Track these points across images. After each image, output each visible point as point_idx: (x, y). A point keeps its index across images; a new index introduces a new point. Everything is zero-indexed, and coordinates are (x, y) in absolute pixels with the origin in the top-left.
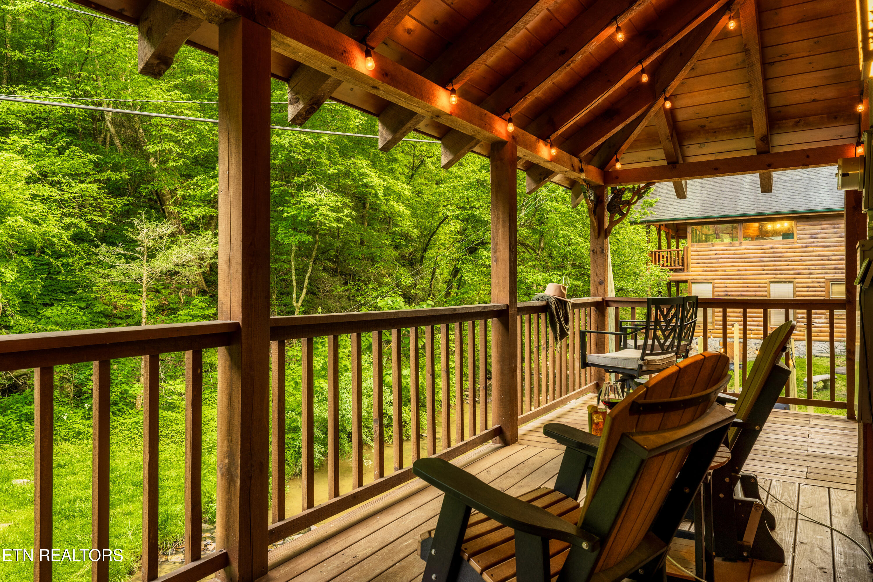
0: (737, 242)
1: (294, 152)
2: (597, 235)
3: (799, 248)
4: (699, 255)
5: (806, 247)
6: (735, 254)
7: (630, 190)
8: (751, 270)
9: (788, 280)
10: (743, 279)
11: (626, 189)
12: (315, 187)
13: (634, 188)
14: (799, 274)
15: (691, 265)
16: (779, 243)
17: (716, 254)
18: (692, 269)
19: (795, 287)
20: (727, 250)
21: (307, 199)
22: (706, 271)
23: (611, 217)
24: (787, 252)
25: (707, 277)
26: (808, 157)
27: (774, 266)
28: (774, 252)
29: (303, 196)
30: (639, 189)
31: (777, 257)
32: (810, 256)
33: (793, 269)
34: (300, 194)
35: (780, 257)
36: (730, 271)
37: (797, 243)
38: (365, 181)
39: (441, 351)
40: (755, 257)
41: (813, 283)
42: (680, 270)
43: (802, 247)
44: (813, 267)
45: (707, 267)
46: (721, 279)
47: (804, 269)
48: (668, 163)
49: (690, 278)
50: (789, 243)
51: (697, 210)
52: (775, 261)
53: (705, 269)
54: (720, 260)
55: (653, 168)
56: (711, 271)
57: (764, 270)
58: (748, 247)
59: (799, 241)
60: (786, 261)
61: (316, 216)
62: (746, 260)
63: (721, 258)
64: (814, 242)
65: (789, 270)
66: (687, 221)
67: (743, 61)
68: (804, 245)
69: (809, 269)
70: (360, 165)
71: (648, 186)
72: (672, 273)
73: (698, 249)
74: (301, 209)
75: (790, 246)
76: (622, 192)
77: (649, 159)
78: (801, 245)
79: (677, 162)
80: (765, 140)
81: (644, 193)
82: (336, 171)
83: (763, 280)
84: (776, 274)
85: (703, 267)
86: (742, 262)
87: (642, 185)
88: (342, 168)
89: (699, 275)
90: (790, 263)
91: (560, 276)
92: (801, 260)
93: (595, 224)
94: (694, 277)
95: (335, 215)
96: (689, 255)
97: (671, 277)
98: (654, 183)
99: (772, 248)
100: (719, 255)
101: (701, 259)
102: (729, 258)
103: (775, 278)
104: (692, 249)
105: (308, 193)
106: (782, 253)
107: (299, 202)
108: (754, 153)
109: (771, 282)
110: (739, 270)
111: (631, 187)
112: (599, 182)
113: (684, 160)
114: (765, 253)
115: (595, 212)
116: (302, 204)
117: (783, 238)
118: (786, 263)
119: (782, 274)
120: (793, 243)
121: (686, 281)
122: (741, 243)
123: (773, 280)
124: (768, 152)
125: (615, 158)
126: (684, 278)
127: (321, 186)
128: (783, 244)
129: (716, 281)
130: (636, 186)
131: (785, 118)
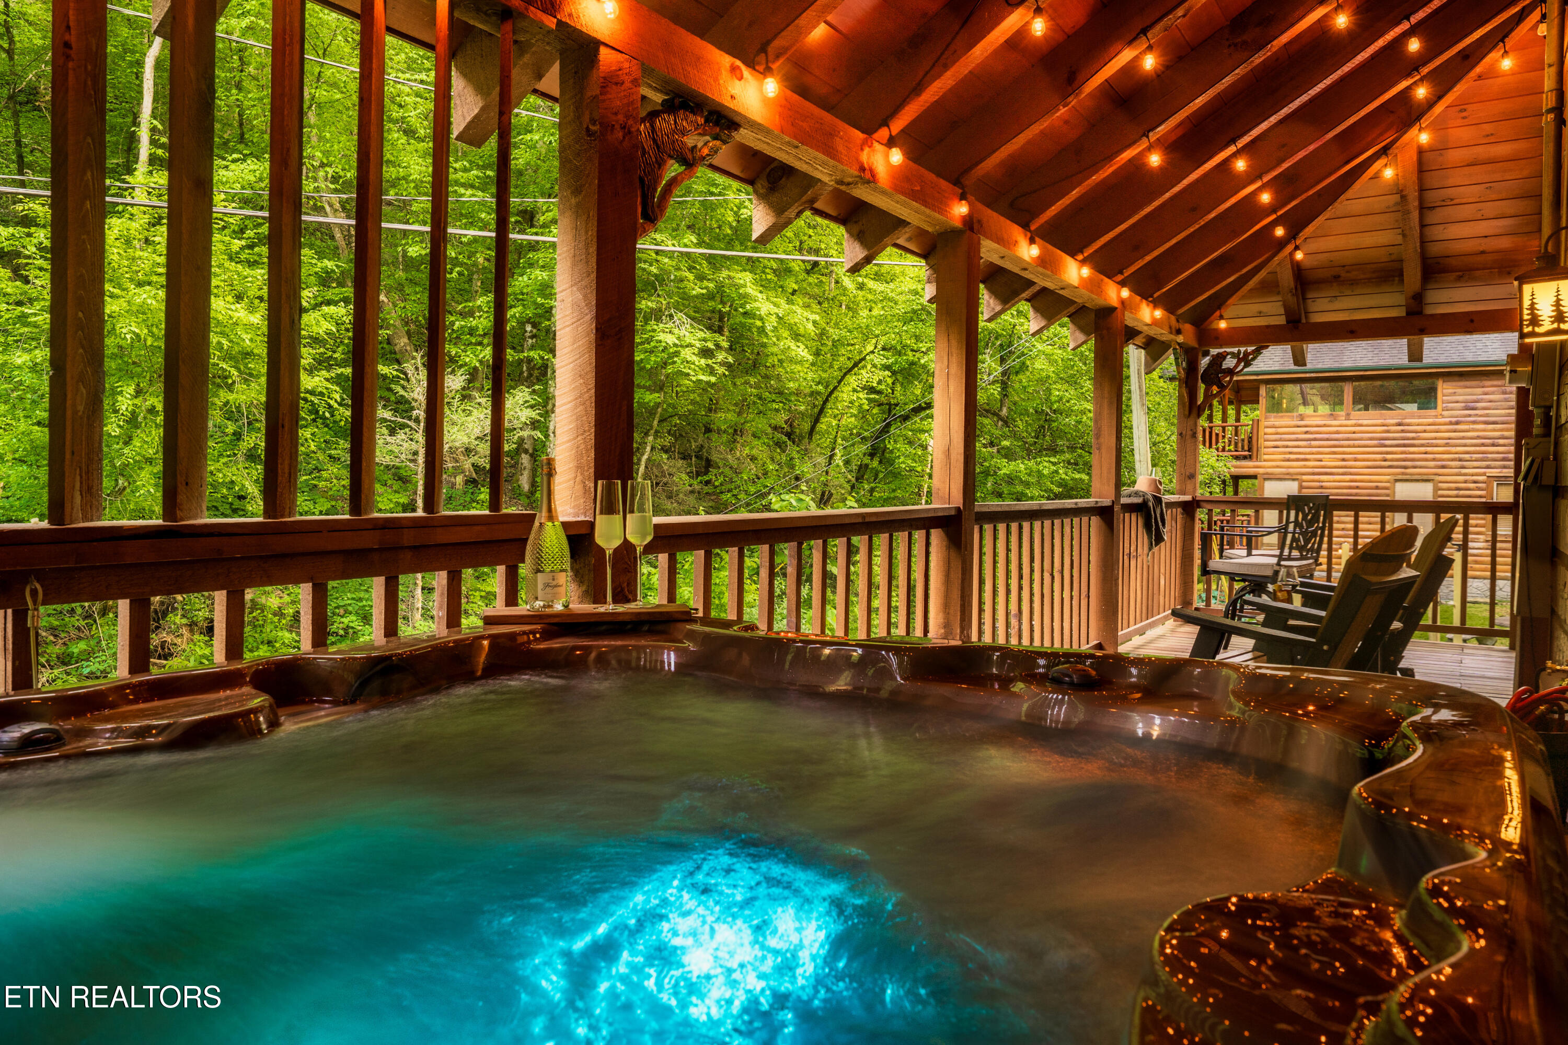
0: (1343, 413)
1: (645, 262)
2: (1187, 413)
3: (1445, 424)
4: (1277, 434)
5: (1457, 423)
6: (1338, 432)
7: (1233, 355)
8: (1364, 460)
9: (1425, 477)
10: (1351, 474)
11: (1228, 354)
12: (671, 316)
13: (1239, 352)
14: (1443, 467)
15: (1263, 450)
16: (1413, 417)
17: (1306, 433)
18: (1266, 457)
19: (1436, 489)
20: (1325, 426)
21: (661, 336)
22: (1288, 460)
23: (1206, 391)
24: (1425, 431)
25: (1291, 470)
26: (1472, 321)
27: (1402, 453)
28: (1403, 431)
29: (654, 331)
30: (1246, 354)
31: (1408, 439)
32: (1463, 438)
33: (1434, 460)
34: (649, 328)
35: (1413, 439)
36: (1329, 461)
37: (1443, 417)
38: (748, 307)
39: (860, 584)
40: (1371, 439)
41: (1466, 482)
42: (1245, 458)
43: (1451, 423)
44: (1467, 456)
45: (1290, 453)
46: (1314, 474)
47: (1452, 460)
48: (1288, 322)
49: (1261, 471)
50: (1429, 417)
51: (1277, 359)
52: (1405, 446)
53: (1287, 456)
54: (1313, 443)
55: (1268, 327)
56: (1297, 460)
57: (1385, 460)
58: (1360, 422)
59: (1445, 413)
60: (1422, 445)
61: (674, 362)
62: (1356, 442)
63: (1315, 439)
64: (1470, 416)
65: (1426, 460)
66: (1260, 377)
67: (1397, 204)
68: (1454, 420)
69: (1460, 460)
70: (742, 282)
71: (1257, 352)
72: (1235, 462)
73: (1277, 423)
74: (651, 352)
75: (1431, 420)
76: (1222, 357)
77: (1260, 314)
78: (1448, 420)
79: (1299, 321)
80: (1418, 299)
81: (1253, 359)
82: (704, 291)
83: (1384, 477)
84: (1405, 467)
85: (1285, 453)
86: (1349, 446)
87: (1250, 349)
88: (711, 285)
89: (1278, 467)
90: (1429, 449)
91: (1054, 464)
92: (1447, 445)
93: (1186, 399)
94: (1269, 470)
95: (703, 362)
96: (1261, 433)
97: (1232, 470)
98: (1267, 347)
99: (1399, 424)
100: (1312, 433)
101: (1280, 440)
102: (1327, 440)
103: (1403, 474)
104: (1267, 423)
105: (661, 325)
106: (1416, 432)
107: (648, 341)
108: (1401, 312)
109: (1397, 481)
110: (1343, 460)
111: (1235, 350)
112: (1193, 343)
113: (1306, 317)
114: (1388, 432)
115: (1186, 383)
116: (653, 344)
117: (1419, 408)
118: (1422, 449)
119: (1415, 467)
120: (1436, 417)
121: (1254, 477)
122: (1348, 415)
123: (1400, 477)
124: (1420, 313)
125: (1218, 313)
126: (1251, 471)
127: (680, 314)
128: (1420, 417)
129: (1304, 477)
130: (1243, 349)
131: (1445, 270)
